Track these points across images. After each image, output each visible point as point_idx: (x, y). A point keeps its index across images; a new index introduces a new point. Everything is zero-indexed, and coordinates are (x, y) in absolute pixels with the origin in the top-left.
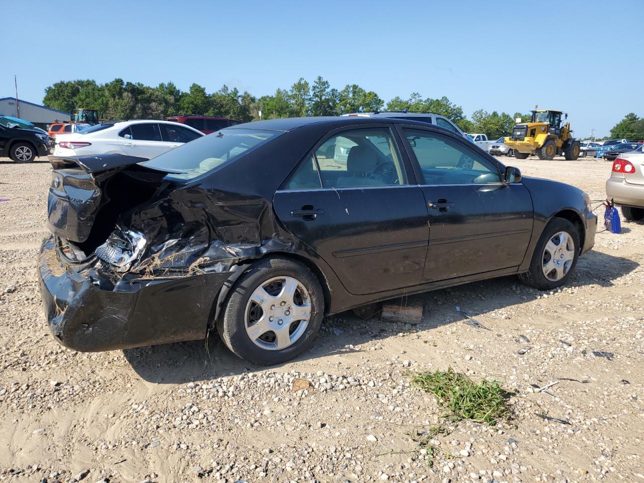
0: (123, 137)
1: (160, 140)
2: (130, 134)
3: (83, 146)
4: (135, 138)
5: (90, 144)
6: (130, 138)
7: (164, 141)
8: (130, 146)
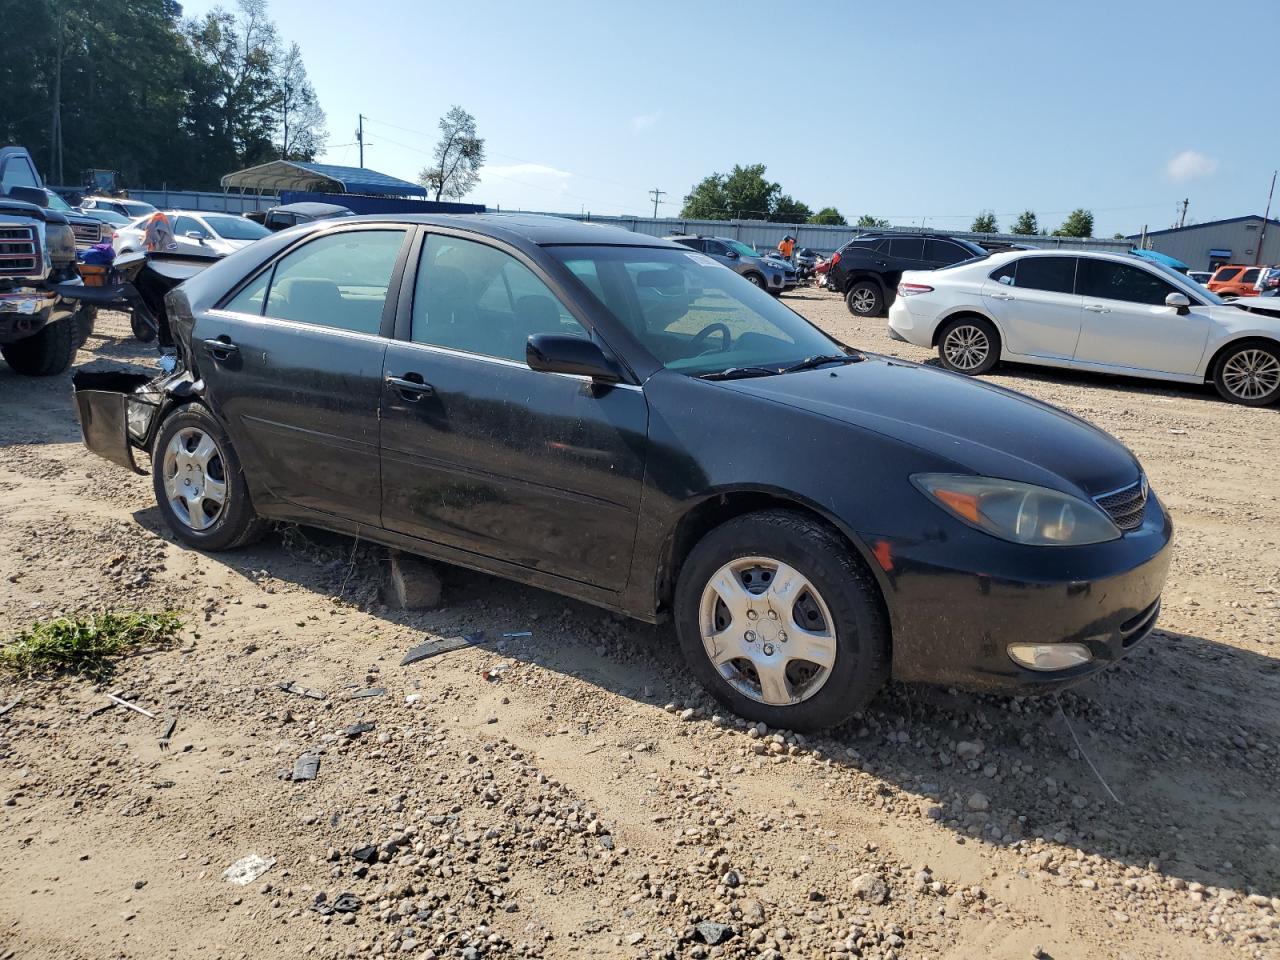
0: (997, 280)
1: (1069, 291)
2: (1011, 276)
3: (920, 292)
4: (1018, 284)
5: (932, 289)
6: (1009, 284)
7: (1077, 293)
8: (1001, 299)
